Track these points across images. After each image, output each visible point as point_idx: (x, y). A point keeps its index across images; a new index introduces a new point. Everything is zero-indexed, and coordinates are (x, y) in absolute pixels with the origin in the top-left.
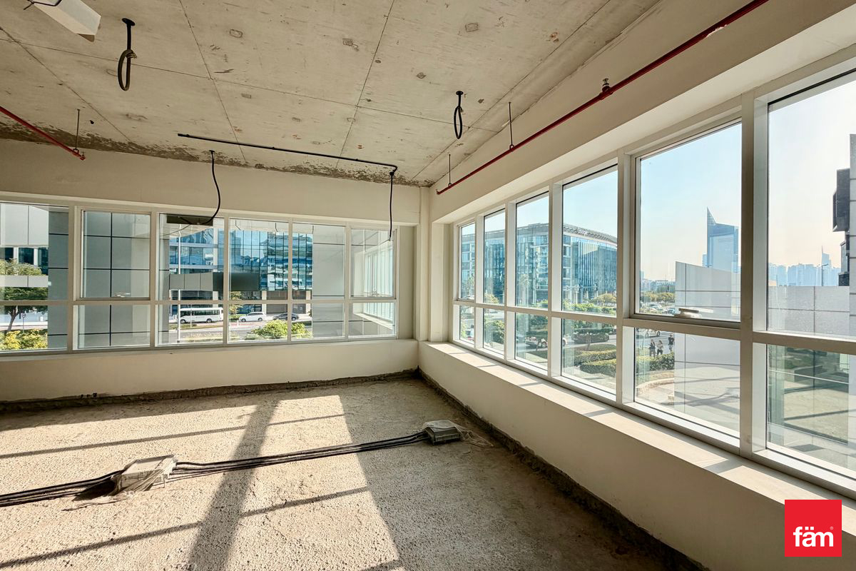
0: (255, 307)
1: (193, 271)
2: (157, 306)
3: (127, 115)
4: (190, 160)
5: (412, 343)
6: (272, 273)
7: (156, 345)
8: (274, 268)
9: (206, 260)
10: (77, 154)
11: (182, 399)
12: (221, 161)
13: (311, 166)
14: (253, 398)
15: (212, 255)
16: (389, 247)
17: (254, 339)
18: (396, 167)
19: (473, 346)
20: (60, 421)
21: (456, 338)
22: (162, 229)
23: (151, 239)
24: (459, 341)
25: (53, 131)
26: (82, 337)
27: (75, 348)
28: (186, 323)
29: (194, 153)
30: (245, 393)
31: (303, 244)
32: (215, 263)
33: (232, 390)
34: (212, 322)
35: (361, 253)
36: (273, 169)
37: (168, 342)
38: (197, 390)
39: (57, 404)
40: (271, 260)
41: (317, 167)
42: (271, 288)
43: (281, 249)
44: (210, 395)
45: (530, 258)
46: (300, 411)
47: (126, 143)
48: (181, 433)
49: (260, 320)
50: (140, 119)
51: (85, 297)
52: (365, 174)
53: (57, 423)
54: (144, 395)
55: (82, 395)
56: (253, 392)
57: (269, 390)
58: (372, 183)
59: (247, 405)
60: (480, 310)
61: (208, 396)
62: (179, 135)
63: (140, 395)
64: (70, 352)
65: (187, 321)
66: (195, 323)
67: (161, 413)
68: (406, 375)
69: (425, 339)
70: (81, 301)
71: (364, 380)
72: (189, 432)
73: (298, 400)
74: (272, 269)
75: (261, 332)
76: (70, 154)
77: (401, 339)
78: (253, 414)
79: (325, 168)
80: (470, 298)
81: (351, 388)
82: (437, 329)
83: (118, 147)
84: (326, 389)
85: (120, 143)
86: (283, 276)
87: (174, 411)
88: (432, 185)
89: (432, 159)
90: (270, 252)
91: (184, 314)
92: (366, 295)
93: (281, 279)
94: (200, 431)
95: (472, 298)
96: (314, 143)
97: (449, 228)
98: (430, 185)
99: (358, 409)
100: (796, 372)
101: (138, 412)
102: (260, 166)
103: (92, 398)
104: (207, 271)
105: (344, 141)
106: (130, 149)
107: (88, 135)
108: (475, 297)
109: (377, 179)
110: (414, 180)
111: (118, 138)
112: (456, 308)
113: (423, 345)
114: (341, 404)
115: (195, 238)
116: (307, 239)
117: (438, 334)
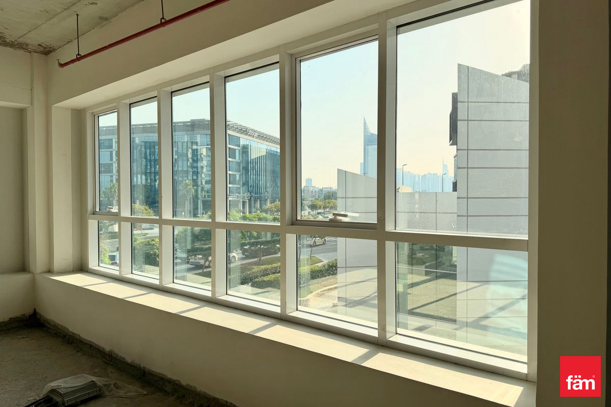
19: (117, 273)
21: (93, 264)
24: (97, 268)
45: (193, 160)
60: (126, 227)
68: (14, 325)
69: (44, 268)
80: (113, 210)
82: (63, 252)
88: (51, 52)
89: (49, 14)
97: (78, 115)
98: (47, 51)
100: (426, 267)
108: (119, 209)
110: (21, 40)
112: (92, 225)
113: (42, 279)
117: (66, 259)
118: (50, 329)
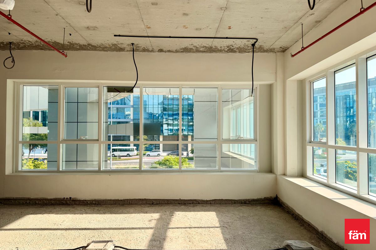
0: (155, 147)
1: (119, 123)
2: (102, 145)
3: (88, 27)
4: (120, 51)
5: (270, 176)
6: (166, 124)
7: (102, 170)
8: (167, 120)
9: (127, 115)
10: (63, 54)
11: (115, 205)
12: (137, 49)
13: (194, 46)
14: (157, 208)
15: (130, 112)
16: (250, 101)
17: (157, 168)
18: (257, 39)
19: (326, 181)
20: (55, 212)
21: (309, 173)
22: (105, 96)
23: (98, 102)
24: (312, 176)
25: (52, 42)
26: (64, 163)
27: (61, 169)
28: (115, 156)
29: (122, 46)
30: (153, 204)
31: (186, 103)
32: (131, 117)
33: (144, 202)
34: (130, 156)
35: (228, 107)
36: (169, 51)
37: (107, 168)
38: (124, 200)
39: (53, 202)
40: (165, 114)
41: (198, 46)
42: (166, 133)
43: (172, 106)
44: (132, 204)
46: (189, 221)
47: (87, 44)
48: (116, 227)
49: (159, 155)
50: (94, 29)
51: (66, 139)
52: (232, 48)
53: (53, 213)
54: (95, 200)
55: (64, 198)
56: (157, 204)
57: (168, 204)
58: (237, 54)
59: (154, 212)
60: (332, 151)
61: (130, 204)
62: (115, 36)
63: (93, 201)
64: (58, 171)
65: (116, 155)
66: (120, 156)
67: (104, 213)
68: (267, 201)
69: (282, 173)
70: (64, 141)
71: (233, 202)
72: (120, 227)
73: (187, 213)
74: (166, 121)
75: (160, 164)
76: (60, 54)
77: (262, 172)
78: (158, 220)
79: (204, 47)
80: (323, 141)
81: (224, 208)
82: (292, 165)
83: (82, 47)
84: (206, 206)
85: (84, 45)
86: (173, 125)
87: (111, 213)
88: (286, 50)
89: (287, 29)
90: (165, 109)
91: (114, 150)
92: (231, 138)
93: (171, 128)
94: (126, 227)
95: (324, 140)
96: (197, 29)
97: (301, 83)
98: (284, 50)
99: (230, 224)
101: (92, 211)
102: (161, 51)
103: (69, 200)
104: (127, 122)
105: (217, 25)
106: (88, 48)
107: (68, 42)
108: (327, 140)
109: (241, 50)
110: (271, 47)
111: (83, 42)
112: (309, 149)
113: (281, 178)
114: (217, 219)
115: (120, 102)
116: (188, 99)
117: (294, 169)
118: (285, 208)
